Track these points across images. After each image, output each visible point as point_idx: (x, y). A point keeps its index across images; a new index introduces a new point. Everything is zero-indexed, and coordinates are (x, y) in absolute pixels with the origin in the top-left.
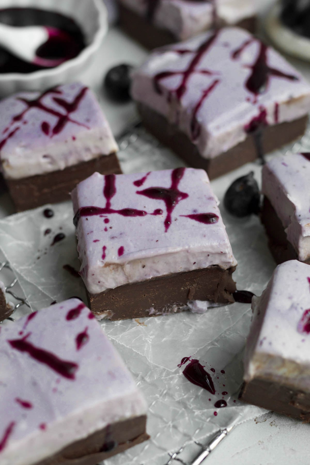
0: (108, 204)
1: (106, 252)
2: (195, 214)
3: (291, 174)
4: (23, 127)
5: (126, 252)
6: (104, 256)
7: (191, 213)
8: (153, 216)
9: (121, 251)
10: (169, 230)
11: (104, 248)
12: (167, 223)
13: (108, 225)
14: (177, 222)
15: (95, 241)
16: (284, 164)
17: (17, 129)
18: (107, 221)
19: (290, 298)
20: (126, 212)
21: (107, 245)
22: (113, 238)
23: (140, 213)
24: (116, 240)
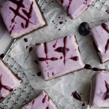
0: (47, 56)
1: (49, 74)
2: (72, 57)
3: (98, 36)
4: (15, 25)
5: (54, 74)
6: (48, 76)
7: (71, 57)
8: (60, 60)
9: (53, 74)
10: (65, 65)
11: (48, 73)
12: (64, 62)
13: (48, 65)
14: (67, 61)
15: (45, 71)
16: (96, 31)
17: (14, 26)
18: (47, 63)
19: (100, 90)
20: (52, 59)
21: (49, 72)
22: (50, 69)
23: (56, 59)
24: (51, 70)
